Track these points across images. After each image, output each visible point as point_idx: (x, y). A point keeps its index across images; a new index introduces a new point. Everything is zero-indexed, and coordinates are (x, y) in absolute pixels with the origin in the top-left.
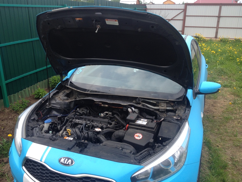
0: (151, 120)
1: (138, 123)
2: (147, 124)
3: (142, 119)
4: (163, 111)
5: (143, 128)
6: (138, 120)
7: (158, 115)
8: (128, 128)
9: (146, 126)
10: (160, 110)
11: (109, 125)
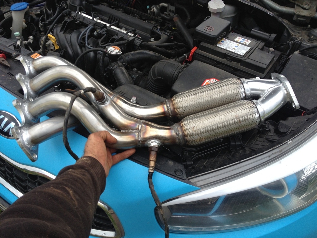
0: (262, 44)
1: (224, 47)
2: (247, 53)
3: (238, 37)
4: (302, 21)
5: (234, 64)
6: (228, 38)
7: (285, 31)
8: (193, 55)
9: (243, 59)
10: (295, 18)
11: (152, 39)
